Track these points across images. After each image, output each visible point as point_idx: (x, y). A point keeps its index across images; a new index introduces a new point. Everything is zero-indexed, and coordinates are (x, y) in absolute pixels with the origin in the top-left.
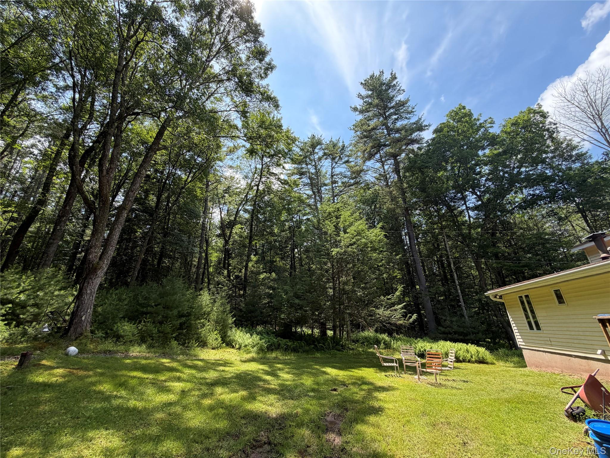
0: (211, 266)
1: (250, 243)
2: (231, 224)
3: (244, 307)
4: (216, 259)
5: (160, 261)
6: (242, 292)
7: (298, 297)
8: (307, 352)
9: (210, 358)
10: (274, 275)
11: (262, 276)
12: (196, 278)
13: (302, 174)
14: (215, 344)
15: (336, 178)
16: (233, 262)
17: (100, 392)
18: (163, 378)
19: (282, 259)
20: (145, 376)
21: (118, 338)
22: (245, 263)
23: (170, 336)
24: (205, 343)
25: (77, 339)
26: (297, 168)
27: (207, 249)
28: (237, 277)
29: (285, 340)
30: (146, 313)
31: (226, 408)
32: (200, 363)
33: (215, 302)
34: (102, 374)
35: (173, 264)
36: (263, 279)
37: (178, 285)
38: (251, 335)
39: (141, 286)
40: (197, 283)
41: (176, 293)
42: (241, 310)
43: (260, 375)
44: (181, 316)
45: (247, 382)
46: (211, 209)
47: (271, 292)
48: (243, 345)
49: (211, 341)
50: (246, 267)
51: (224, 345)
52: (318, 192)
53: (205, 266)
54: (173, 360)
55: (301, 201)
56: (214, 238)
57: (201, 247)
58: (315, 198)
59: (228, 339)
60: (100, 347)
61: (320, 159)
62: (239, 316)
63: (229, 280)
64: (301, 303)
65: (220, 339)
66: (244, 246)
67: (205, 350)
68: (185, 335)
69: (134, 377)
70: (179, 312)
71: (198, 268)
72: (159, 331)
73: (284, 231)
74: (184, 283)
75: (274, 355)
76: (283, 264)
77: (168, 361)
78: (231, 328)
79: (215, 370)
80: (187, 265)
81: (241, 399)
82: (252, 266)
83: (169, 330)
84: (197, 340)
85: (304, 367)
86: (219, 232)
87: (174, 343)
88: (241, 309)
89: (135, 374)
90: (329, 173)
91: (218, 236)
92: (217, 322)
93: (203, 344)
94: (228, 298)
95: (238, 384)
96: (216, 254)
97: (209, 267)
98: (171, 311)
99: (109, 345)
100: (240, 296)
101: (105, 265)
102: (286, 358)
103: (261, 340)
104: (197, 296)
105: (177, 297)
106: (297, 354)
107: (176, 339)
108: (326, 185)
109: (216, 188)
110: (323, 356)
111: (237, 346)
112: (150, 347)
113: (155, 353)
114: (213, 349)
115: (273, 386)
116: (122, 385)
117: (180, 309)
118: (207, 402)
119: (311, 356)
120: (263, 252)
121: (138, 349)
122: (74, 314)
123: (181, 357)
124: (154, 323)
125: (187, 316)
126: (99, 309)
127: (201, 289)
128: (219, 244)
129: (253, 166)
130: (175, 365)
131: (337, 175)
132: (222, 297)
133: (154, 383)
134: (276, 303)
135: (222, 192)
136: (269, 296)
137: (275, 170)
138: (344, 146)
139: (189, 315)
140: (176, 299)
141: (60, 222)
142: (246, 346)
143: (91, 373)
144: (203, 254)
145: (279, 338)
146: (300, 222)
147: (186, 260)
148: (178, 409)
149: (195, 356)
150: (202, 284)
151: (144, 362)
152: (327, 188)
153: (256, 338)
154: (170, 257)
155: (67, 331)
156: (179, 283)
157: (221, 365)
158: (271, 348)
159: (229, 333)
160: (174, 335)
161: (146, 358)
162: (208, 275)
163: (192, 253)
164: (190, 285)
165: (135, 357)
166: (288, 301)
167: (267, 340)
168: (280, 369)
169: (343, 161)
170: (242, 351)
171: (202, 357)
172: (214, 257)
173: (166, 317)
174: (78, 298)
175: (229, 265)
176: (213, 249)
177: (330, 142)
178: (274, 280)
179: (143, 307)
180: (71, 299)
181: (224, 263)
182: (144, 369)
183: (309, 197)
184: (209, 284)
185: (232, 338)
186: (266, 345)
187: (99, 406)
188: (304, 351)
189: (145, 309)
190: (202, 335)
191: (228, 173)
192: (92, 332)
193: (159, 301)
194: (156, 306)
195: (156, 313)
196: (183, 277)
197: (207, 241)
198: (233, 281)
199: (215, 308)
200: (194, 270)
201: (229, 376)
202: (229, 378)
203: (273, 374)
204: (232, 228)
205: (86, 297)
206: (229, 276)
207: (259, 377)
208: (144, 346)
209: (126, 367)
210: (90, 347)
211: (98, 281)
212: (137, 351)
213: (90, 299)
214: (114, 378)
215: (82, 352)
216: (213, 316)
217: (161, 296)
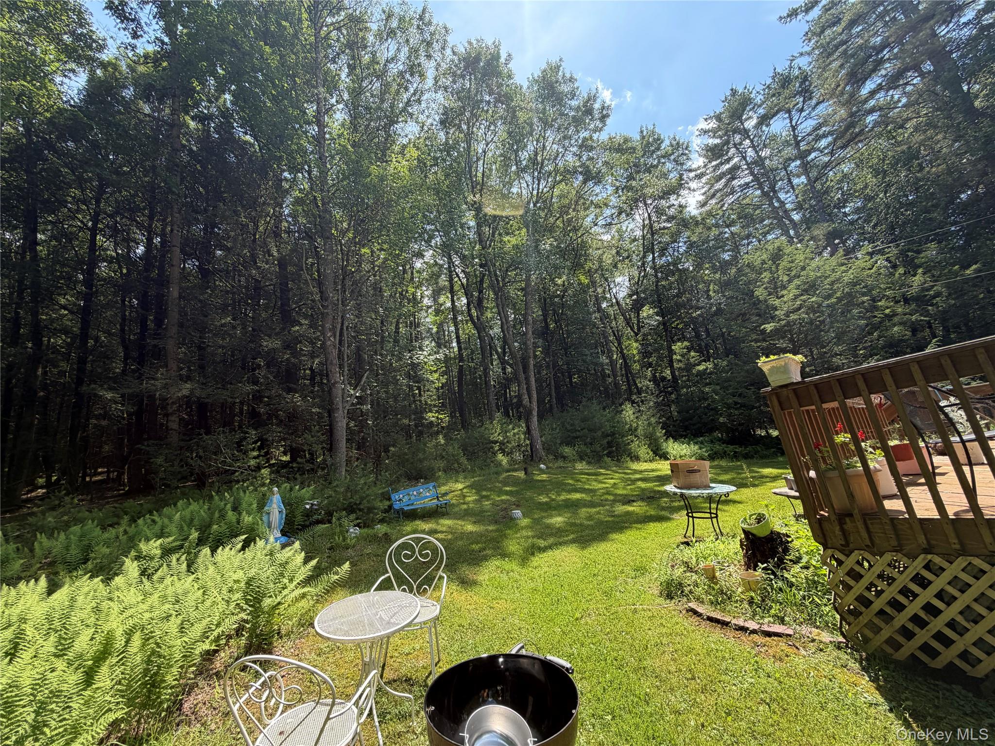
9: (640, 468)
11: (701, 368)
14: (647, 458)
16: (652, 360)
20: (590, 477)
21: (564, 458)
23: (602, 454)
25: (540, 460)
30: (577, 438)
32: (629, 471)
33: (641, 413)
34: (565, 477)
36: (702, 371)
38: (689, 446)
41: (594, 417)
42: (675, 420)
44: (606, 436)
49: (642, 455)
50: (672, 362)
51: (657, 457)
54: (608, 470)
59: (661, 452)
60: (556, 465)
62: (670, 428)
63: (656, 383)
65: (651, 453)
67: (636, 463)
68: (615, 452)
69: (583, 478)
70: (603, 432)
71: (614, 375)
72: (592, 451)
77: (604, 470)
78: (662, 440)
83: (599, 449)
84: (629, 455)
87: (607, 459)
88: (674, 418)
89: (583, 476)
92: (645, 437)
93: (637, 458)
94: (657, 407)
98: (596, 432)
99: (560, 463)
100: (671, 402)
101: (535, 406)
103: (700, 448)
104: (619, 412)
105: (597, 419)
107: (608, 455)
111: (672, 458)
112: (589, 463)
113: (593, 466)
114: (645, 462)
116: (578, 481)
117: (603, 430)
121: (581, 464)
122: (532, 445)
123: (614, 468)
124: (585, 445)
125: (612, 436)
126: (543, 439)
127: (623, 403)
130: (609, 472)
132: (649, 408)
139: (613, 434)
140: (596, 422)
143: (559, 476)
145: (724, 445)
148: (612, 489)
149: (626, 467)
151: (586, 471)
153: (694, 448)
155: (532, 456)
157: (648, 471)
158: (714, 456)
159: (661, 446)
160: (605, 453)
161: (588, 469)
165: (580, 469)
166: (722, 401)
167: (708, 448)
171: (631, 468)
173: (594, 439)
174: (528, 431)
179: (572, 433)
182: (588, 474)
185: (664, 450)
186: (707, 454)
189: (574, 434)
190: (632, 450)
192: (547, 456)
193: (583, 425)
194: (582, 430)
195: (584, 436)
198: (659, 384)
199: (641, 422)
204: (639, 314)
205: (533, 432)
208: (584, 463)
209: (577, 474)
210: (551, 465)
211: (535, 419)
212: (580, 466)
213: (536, 433)
214: (572, 478)
215: (548, 468)
216: (640, 431)
217: (584, 420)
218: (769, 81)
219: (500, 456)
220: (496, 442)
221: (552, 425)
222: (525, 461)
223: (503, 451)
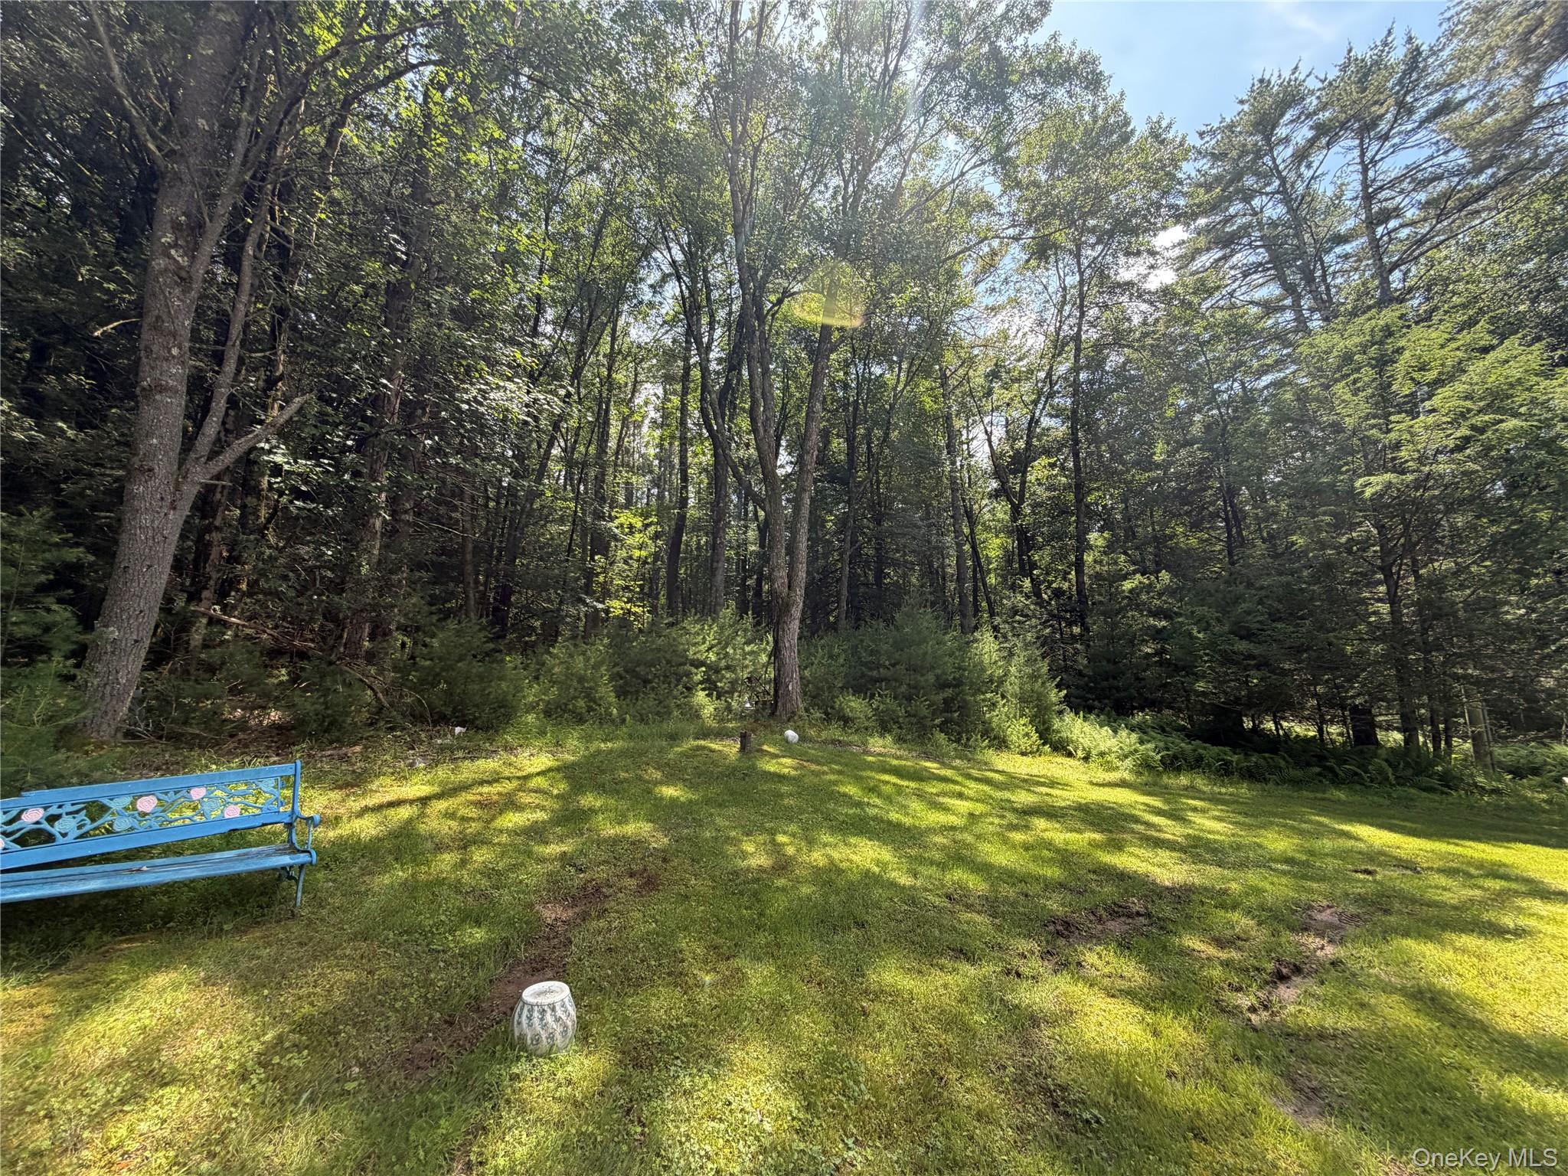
0: (989, 571)
1: (1079, 500)
2: (1021, 462)
3: (1086, 667)
4: (1000, 553)
5: (880, 575)
6: (1076, 630)
7: (1247, 635)
8: (1296, 783)
9: (1018, 771)
10: (1165, 575)
11: (1127, 585)
12: (960, 602)
13: (1228, 242)
14: (1025, 744)
15: (1390, 198)
16: (1042, 557)
17: (845, 795)
18: (934, 791)
19: (1196, 526)
20: (905, 783)
21: (846, 721)
22: (1073, 558)
23: (929, 724)
24: (1004, 741)
25: (791, 718)
26: (1208, 230)
27: (972, 532)
28: (1058, 593)
29: (1216, 749)
30: (880, 680)
31: (1058, 851)
32: (996, 776)
33: (1011, 654)
34: (840, 773)
35: (904, 576)
36: (1131, 591)
37: (925, 624)
38: (1115, 731)
39: (857, 628)
40: (963, 616)
41: (924, 640)
42: (1080, 674)
43: (1137, 813)
44: (943, 685)
45: (1104, 819)
46: (964, 432)
47: (1164, 623)
48: (1094, 752)
49: (1015, 738)
50: (1079, 565)
51: (1047, 748)
52: (1309, 279)
53: (974, 571)
54: (944, 765)
55: (1239, 332)
56: (983, 503)
57: (958, 532)
58: (1296, 307)
59: (1055, 737)
60: (824, 735)
61: (1302, 156)
62: (1077, 687)
63: (1040, 603)
64: (1256, 652)
65: (1035, 736)
66: (1065, 512)
67: (1004, 755)
68: (957, 724)
69: (887, 783)
70: (938, 677)
71: (960, 580)
72: (909, 714)
73: (1188, 443)
74: (937, 618)
75: (1184, 780)
76: (1201, 541)
77: (935, 765)
78: (1061, 712)
79: (1029, 790)
80: (934, 575)
81: (1090, 844)
82: (1095, 561)
83: (924, 711)
84: (986, 733)
85: (1275, 815)
86: (994, 484)
87: (941, 738)
88: (1080, 671)
89: (886, 777)
90: (1354, 186)
91: (995, 495)
92: (1022, 700)
93: (1001, 743)
94: (1043, 645)
95: (1083, 821)
96: (998, 541)
97: (985, 573)
98: (923, 675)
99: (834, 732)
100: (1074, 638)
101: (799, 596)
102: (1223, 790)
103: (1142, 742)
104: (968, 643)
105: (929, 646)
106: (1259, 786)
107: (942, 728)
108: (1341, 239)
109: (966, 378)
110: (1357, 798)
111: (1080, 754)
112: (900, 740)
113: (910, 751)
114: (1023, 754)
115: (1171, 837)
116: (873, 790)
117: (939, 672)
118: (1018, 837)
119: (1311, 795)
120: (1127, 518)
121: (881, 742)
122: (777, 682)
123: (958, 762)
124: (895, 698)
125: (955, 686)
126: (807, 673)
127: (976, 628)
128: (1000, 515)
129: (1054, 285)
130: (949, 773)
131: (1392, 184)
132: (1027, 645)
133: (920, 795)
134: (1178, 653)
135: (981, 381)
136: (1158, 634)
137: (1128, 271)
138: (1416, 53)
139: (958, 683)
140: (926, 653)
141: (718, 530)
142: (1102, 754)
143: (825, 768)
144: (967, 547)
145: (1198, 742)
146: (1248, 399)
147: (931, 565)
148: (969, 838)
149: (986, 764)
150: (975, 616)
151: (895, 762)
152: (1348, 248)
153: (1127, 739)
154: (895, 564)
155: (775, 707)
156: (927, 619)
157: (1043, 784)
158: (1173, 764)
159: (1057, 724)
160: (937, 721)
161: (898, 758)
162: (987, 594)
163: (941, 551)
164: (950, 619)
165: (879, 755)
166: (1212, 645)
167: (1162, 744)
168: (1195, 809)
169: (1422, 113)
170: (1092, 765)
171: (1000, 768)
172: (994, 547)
173: (916, 687)
174: (776, 653)
175: (1034, 565)
176: (987, 529)
177: (1344, 68)
178: (1167, 591)
179: (871, 669)
180: (764, 658)
181: (1019, 562)
182: (898, 772)
183: (1269, 308)
184: (992, 614)
185: (1064, 735)
186: (1158, 757)
187: (851, 812)
188: (1284, 781)
189: (875, 673)
190: (994, 725)
191: (990, 328)
192: (807, 710)
193: (897, 655)
194: (893, 665)
195: (896, 680)
196: (933, 604)
197: (969, 514)
198: (1049, 603)
199: (1013, 670)
200: (952, 586)
201: (1063, 804)
202: (1062, 808)
203: (1175, 816)
204: (1024, 473)
205: (786, 653)
206: (1037, 593)
207: (1133, 816)
208: (889, 739)
209: (870, 767)
210: (812, 732)
211: (795, 626)
212: (880, 745)
213: (791, 656)
214: (858, 780)
215: (803, 739)
216: (1012, 686)
217: (898, 646)
218: (1333, 74)
219: (701, 696)
220: (702, 664)
221: (832, 647)
222: (756, 715)
223: (711, 687)
